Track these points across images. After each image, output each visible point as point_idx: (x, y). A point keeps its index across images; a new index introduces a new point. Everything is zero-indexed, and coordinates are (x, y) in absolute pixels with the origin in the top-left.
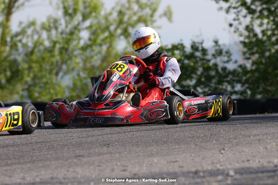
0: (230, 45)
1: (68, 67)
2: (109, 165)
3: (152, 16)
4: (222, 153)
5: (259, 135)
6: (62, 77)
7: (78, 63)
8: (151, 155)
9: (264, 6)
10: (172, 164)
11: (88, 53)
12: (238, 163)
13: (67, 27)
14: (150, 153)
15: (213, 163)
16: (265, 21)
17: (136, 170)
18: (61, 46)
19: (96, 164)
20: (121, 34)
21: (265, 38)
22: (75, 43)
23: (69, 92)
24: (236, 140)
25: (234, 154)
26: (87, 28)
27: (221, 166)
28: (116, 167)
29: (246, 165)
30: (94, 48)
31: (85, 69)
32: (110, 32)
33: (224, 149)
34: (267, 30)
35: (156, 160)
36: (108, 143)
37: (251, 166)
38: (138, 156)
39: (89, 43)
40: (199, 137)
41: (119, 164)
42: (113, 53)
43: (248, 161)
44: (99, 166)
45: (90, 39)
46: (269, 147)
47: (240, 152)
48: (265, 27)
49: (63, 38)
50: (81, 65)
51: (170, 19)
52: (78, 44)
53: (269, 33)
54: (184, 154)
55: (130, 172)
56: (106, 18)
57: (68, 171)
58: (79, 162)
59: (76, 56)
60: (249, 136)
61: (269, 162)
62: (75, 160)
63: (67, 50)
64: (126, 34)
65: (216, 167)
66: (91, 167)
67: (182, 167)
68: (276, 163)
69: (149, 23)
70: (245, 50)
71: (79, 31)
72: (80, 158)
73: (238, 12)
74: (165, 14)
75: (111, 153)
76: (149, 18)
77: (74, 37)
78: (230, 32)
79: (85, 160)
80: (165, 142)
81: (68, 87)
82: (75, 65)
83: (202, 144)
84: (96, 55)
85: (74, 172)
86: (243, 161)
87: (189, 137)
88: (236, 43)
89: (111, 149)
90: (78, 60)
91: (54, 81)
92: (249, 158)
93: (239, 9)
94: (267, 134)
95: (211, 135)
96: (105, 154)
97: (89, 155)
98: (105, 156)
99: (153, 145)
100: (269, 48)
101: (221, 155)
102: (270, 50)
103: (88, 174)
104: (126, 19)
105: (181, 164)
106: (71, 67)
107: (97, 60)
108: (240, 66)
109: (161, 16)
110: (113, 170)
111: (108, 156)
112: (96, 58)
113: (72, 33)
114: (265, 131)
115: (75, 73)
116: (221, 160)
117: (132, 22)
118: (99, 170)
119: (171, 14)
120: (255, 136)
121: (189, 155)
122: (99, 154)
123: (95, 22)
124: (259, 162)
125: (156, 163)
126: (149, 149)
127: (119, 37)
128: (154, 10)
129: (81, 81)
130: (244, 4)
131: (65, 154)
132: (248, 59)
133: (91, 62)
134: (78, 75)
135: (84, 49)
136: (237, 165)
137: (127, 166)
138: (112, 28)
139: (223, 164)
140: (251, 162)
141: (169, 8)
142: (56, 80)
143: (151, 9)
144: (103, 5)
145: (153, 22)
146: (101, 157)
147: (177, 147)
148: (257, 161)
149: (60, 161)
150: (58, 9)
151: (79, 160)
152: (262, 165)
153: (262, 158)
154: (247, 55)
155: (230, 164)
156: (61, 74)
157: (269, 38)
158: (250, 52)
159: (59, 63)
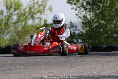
0: (77, 23)
1: (8, 31)
2: (24, 73)
3: (44, 10)
4: (72, 69)
5: (87, 62)
6: (5, 35)
7: (12, 30)
8: (42, 70)
9: (91, 7)
10: (51, 73)
11: (16, 25)
12: (78, 73)
13: (7, 14)
14: (41, 69)
15: (68, 73)
16: (92, 13)
17: (35, 76)
18: (5, 22)
19: (18, 73)
20: (30, 17)
21: (91, 20)
22: (11, 21)
23: (8, 42)
24: (78, 64)
25: (77, 70)
26: (16, 14)
27: (71, 74)
28: (27, 74)
29: (82, 74)
30: (19, 23)
31: (15, 32)
32: (26, 16)
33: (73, 67)
34: (92, 17)
35: (44, 72)
36: (23, 64)
37: (84, 75)
38: (36, 70)
39: (17, 21)
40: (62, 62)
41: (28, 73)
42: (27, 25)
43: (83, 72)
44: (19, 74)
45: (17, 19)
46: (92, 67)
47: (79, 69)
48: (91, 15)
49: (6, 19)
50: (13, 30)
51: (51, 11)
52: (12, 21)
53: (93, 18)
54: (56, 69)
55: (33, 77)
56: (24, 10)
57: (6, 76)
58: (11, 72)
59: (11, 27)
60: (84, 62)
61: (91, 73)
62: (9, 71)
63: (7, 24)
64: (33, 17)
65: (69, 75)
66: (16, 74)
67: (55, 75)
68: (94, 74)
69: (42, 13)
70: (83, 25)
71: (13, 15)
72: (12, 70)
73: (80, 9)
74: (49, 9)
75: (25, 68)
76: (42, 11)
77: (11, 18)
78: (77, 17)
79: (13, 71)
80: (48, 64)
81: (7, 40)
82: (11, 30)
83: (63, 65)
84: (20, 26)
85: (9, 76)
86: (81, 73)
87: (58, 62)
88: (79, 22)
89: (25, 66)
90: (12, 28)
91: (2, 37)
92: (83, 71)
93: (81, 8)
94: (91, 61)
95: (68, 61)
96: (22, 69)
97: (15, 69)
98: (22, 70)
99: (43, 65)
100: (93, 24)
101: (71, 70)
102: (93, 25)
103: (15, 77)
104: (32, 11)
105: (54, 73)
106: (9, 31)
107: (20, 28)
108: (81, 32)
109: (47, 10)
110: (25, 76)
111: (23, 70)
112: (20, 27)
113: (9, 17)
114: (90, 60)
115: (11, 34)
116: (72, 72)
117: (35, 12)
118: (20, 76)
119: (52, 9)
120: (86, 62)
121: (58, 70)
122: (20, 69)
123: (19, 12)
124: (87, 73)
125: (44, 73)
126: (41, 67)
127: (29, 19)
128: (45, 7)
129: (13, 37)
130: (83, 6)
131: (5, 69)
132: (84, 29)
133: (17, 29)
134: (12, 34)
135: (14, 23)
136: (78, 74)
137: (31, 74)
138: (27, 15)
139: (72, 74)
140: (84, 73)
141: (50, 6)
142: (3, 36)
143: (43, 7)
144: (23, 4)
145: (44, 12)
146: (20, 70)
147: (53, 66)
148: (86, 73)
149: (3, 72)
150: (4, 6)
151: (11, 71)
152: (89, 74)
153: (89, 71)
154: (84, 27)
155: (75, 74)
156: (5, 34)
157: (93, 20)
158: (85, 26)
159: (4, 29)
